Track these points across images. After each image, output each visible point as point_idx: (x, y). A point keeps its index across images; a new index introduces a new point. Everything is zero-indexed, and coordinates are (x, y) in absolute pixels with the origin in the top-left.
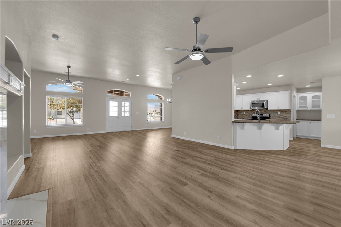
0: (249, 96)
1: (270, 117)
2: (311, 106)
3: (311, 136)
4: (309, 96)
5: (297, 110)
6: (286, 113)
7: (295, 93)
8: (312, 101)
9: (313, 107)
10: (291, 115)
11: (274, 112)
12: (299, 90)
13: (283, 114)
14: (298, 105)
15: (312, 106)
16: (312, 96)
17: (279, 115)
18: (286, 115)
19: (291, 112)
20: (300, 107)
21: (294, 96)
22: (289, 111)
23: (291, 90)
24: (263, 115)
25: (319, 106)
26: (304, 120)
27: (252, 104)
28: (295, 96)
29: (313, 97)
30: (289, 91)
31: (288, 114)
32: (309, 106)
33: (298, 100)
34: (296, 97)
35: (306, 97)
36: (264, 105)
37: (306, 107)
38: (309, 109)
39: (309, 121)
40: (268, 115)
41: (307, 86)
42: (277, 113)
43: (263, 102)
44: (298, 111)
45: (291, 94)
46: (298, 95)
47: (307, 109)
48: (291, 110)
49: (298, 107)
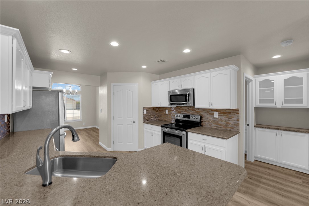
0: (168, 82)
1: (201, 122)
2: (283, 101)
3: (284, 162)
4: (279, 79)
5: (255, 108)
6: (229, 115)
7: (249, 74)
8: (285, 89)
9: (286, 101)
10: (238, 120)
11: (208, 112)
12: (259, 69)
13: (223, 118)
14: (258, 99)
16: (285, 80)
17: (217, 120)
18: (230, 121)
19: (238, 113)
20: (260, 101)
22: (236, 111)
23: (239, 66)
24: (191, 117)
25: (301, 101)
26: (269, 128)
27: (171, 96)
28: (251, 81)
29: (287, 82)
30: (233, 66)
31: (233, 119)
32: (279, 101)
33: (258, 89)
34: (254, 82)
35: (273, 81)
36: (187, 98)
37: (272, 101)
38: (279, 106)
39: (279, 131)
40: (197, 119)
41: (274, 57)
42: (213, 114)
43: (186, 93)
45: (239, 74)
46: (256, 78)
47: (275, 105)
48: (239, 110)
49: (258, 101)
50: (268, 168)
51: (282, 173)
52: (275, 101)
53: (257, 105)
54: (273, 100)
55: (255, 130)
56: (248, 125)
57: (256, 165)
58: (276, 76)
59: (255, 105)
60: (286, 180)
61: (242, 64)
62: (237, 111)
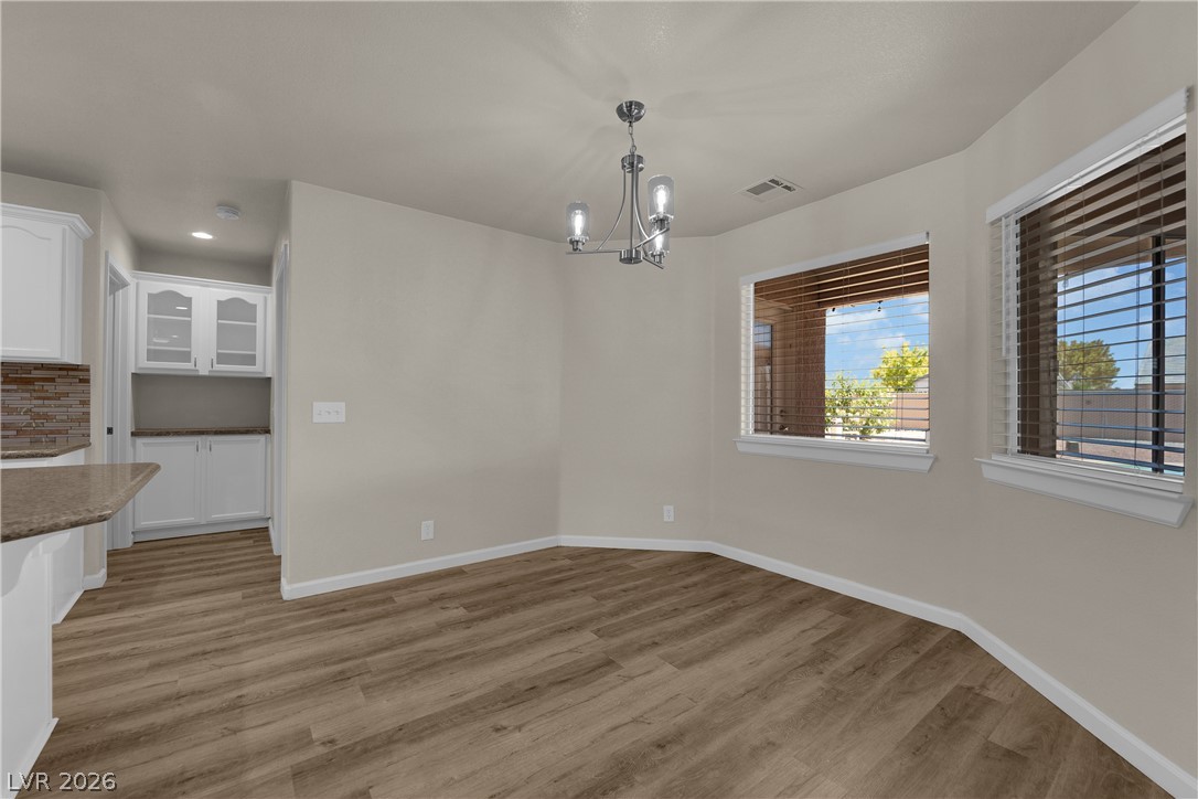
2: (215, 358)
4: (205, 296)
5: (135, 376)
6: (48, 386)
7: (120, 259)
8: (219, 326)
9: (222, 359)
12: (148, 255)
14: (143, 345)
15: (219, 355)
16: (220, 303)
19: (86, 381)
20: (153, 355)
21: (117, 284)
22: (74, 375)
23: (93, 224)
25: (251, 360)
26: (178, 433)
28: (126, 284)
29: (225, 308)
30: (76, 219)
31: (62, 400)
32: (204, 356)
33: (144, 314)
34: (131, 289)
35: (191, 298)
37: (186, 356)
38: (204, 370)
39: (204, 437)
41: (195, 235)
44: (138, 378)
45: (90, 253)
46: (141, 281)
47: (193, 367)
48: (88, 370)
49: (143, 354)
50: (178, 546)
51: (213, 542)
52: (193, 356)
53: (141, 365)
54: (190, 353)
55: (134, 445)
56: (110, 431)
57: (140, 551)
58: (198, 287)
59: (136, 364)
60: (223, 551)
61: (102, 222)
62: (80, 373)
